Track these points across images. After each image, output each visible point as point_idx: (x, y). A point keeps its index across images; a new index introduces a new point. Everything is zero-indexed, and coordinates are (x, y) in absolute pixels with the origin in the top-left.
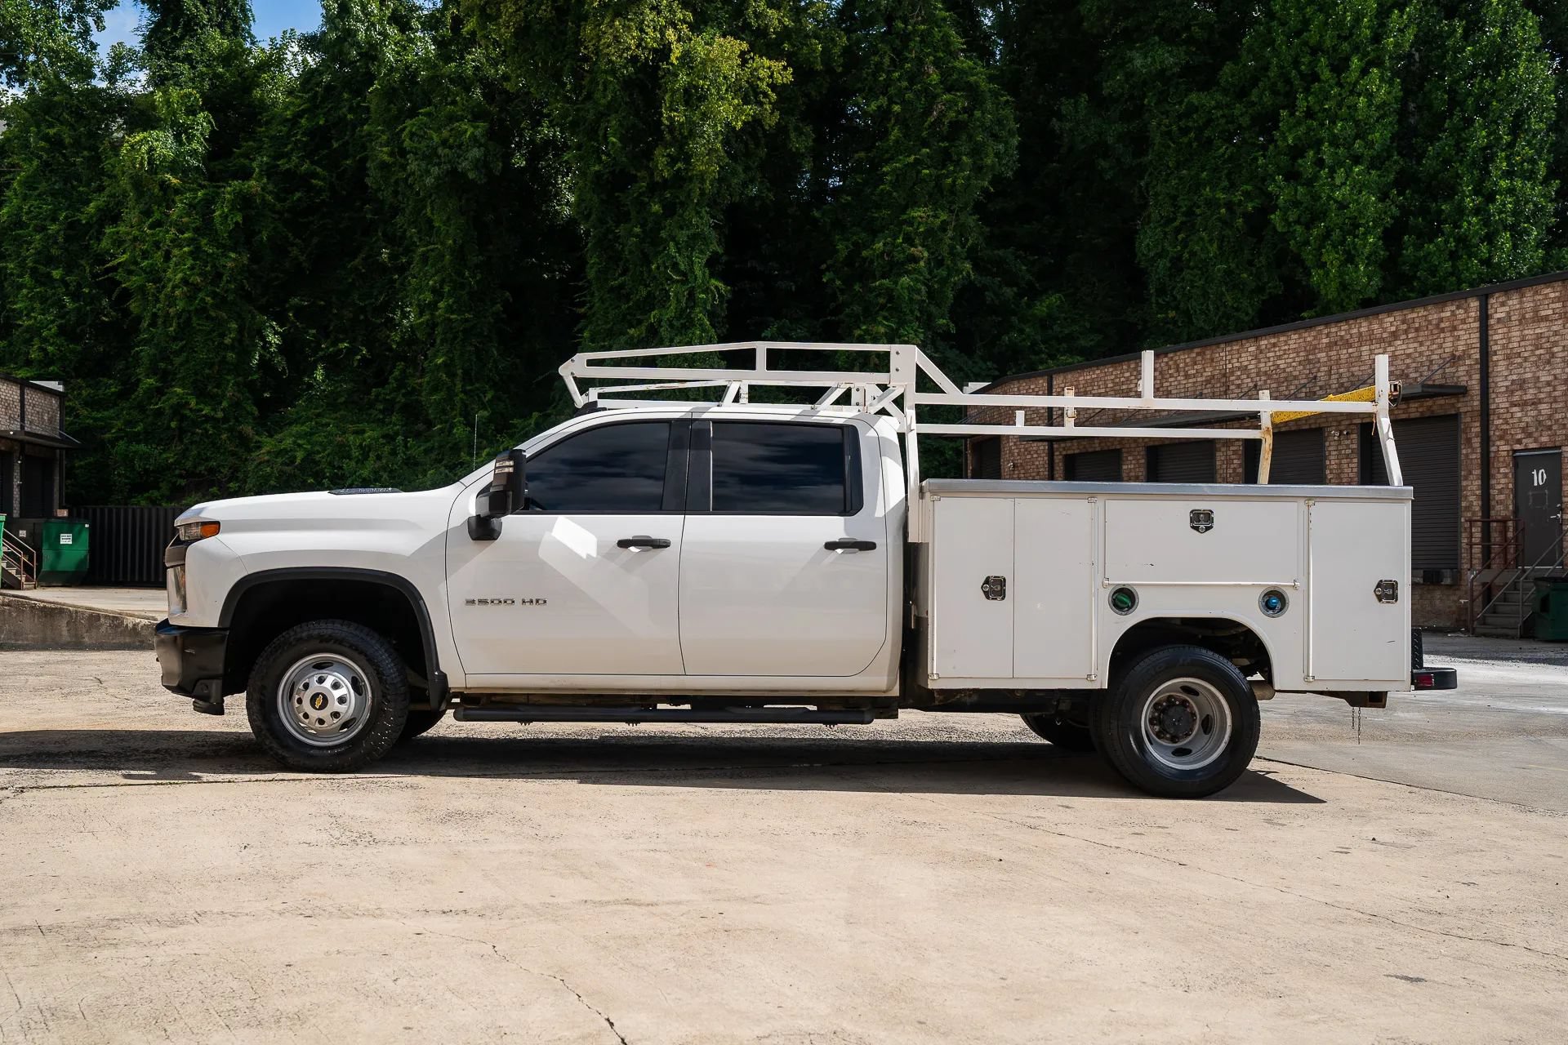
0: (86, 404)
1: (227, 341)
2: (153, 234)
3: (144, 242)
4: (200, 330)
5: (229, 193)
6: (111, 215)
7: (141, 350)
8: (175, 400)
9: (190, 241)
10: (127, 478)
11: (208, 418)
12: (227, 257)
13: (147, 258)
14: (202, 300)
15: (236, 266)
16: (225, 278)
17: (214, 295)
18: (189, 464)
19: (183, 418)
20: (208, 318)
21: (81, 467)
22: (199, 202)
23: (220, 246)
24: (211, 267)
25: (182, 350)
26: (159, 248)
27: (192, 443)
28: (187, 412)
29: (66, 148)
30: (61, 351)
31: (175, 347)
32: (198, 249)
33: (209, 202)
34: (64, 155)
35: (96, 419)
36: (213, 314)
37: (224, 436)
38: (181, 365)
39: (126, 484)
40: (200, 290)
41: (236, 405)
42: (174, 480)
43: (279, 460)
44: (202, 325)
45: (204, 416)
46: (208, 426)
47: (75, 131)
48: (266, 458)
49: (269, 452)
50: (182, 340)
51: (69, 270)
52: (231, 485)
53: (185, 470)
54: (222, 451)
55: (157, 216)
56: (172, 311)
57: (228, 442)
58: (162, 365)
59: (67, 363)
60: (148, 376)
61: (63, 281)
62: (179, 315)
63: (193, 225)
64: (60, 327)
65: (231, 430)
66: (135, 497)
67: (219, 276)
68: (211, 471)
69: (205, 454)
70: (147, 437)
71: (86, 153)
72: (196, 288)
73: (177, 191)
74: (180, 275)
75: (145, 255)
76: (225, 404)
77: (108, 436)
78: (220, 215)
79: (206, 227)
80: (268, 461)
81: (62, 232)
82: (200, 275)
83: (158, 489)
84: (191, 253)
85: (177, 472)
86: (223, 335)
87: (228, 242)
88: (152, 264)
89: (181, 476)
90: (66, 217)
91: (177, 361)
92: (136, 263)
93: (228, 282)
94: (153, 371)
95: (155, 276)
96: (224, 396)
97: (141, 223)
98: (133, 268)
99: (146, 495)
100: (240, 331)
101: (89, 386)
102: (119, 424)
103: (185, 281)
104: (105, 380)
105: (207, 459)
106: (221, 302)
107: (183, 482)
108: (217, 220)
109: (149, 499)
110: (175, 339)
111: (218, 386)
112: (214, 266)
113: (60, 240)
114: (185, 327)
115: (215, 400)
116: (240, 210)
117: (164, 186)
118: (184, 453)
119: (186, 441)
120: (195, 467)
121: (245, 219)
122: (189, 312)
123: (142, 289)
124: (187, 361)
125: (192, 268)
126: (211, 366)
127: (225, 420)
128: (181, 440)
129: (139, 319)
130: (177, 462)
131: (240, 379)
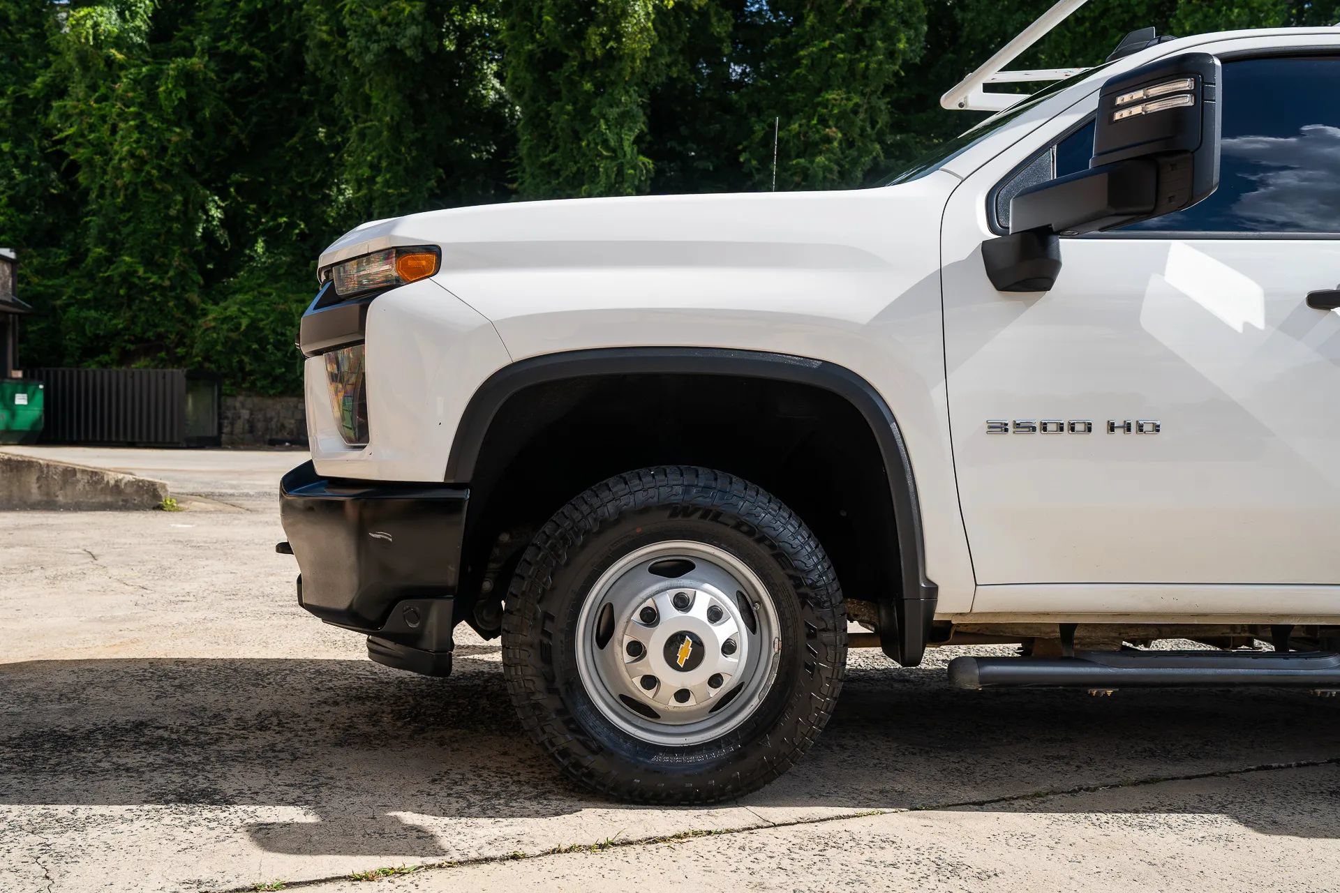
0: (38, 272)
1: (173, 212)
2: (100, 109)
3: (90, 115)
4: (146, 202)
5: (173, 69)
6: (58, 90)
7: (90, 221)
8: (123, 269)
9: (137, 115)
10: (78, 342)
11: (155, 287)
12: (171, 131)
13: (94, 132)
14: (148, 173)
15: (181, 140)
16: (170, 152)
17: (159, 168)
18: (138, 330)
19: (131, 286)
20: (155, 190)
21: (33, 332)
22: (144, 77)
23: (164, 120)
24: (157, 141)
25: (127, 223)
26: (105, 122)
27: (141, 310)
28: (136, 280)
29: (11, 25)
30: (12, 221)
31: (124, 217)
32: (144, 122)
33: (153, 78)
34: (10, 32)
35: (47, 287)
36: (159, 187)
37: (171, 304)
38: (129, 235)
39: (78, 348)
40: (146, 163)
41: (183, 274)
42: (124, 344)
43: (225, 327)
44: (149, 197)
45: (152, 284)
46: (156, 294)
47: (20, 7)
48: (213, 324)
49: (215, 319)
50: (129, 211)
51: (17, 144)
52: (179, 350)
53: (134, 335)
54: (169, 317)
55: (103, 90)
56: (119, 183)
57: (175, 310)
58: (110, 235)
59: (17, 233)
60: (96, 246)
61: (12, 153)
62: (126, 187)
63: (139, 100)
64: (10, 197)
65: (177, 298)
66: (85, 361)
67: (164, 149)
68: (160, 337)
69: (153, 321)
70: (97, 303)
71: (31, 30)
72: (142, 161)
73: (122, 67)
74: (126, 148)
75: (92, 128)
76: (171, 273)
77: (59, 302)
78: (164, 91)
79: (151, 102)
80: (214, 328)
81: (10, 107)
82: (146, 148)
83: (109, 353)
84: (137, 127)
85: (126, 337)
86: (168, 207)
87: (172, 117)
88: (99, 138)
89: (130, 341)
90: (14, 92)
91: (125, 231)
92: (83, 136)
93: (173, 155)
94: (101, 240)
95: (102, 149)
96: (170, 265)
97: (87, 97)
98: (80, 140)
99: (97, 359)
100: (186, 203)
101: (39, 255)
102: (69, 291)
103: (132, 154)
104: (54, 250)
105: (155, 326)
106: (167, 175)
107: (131, 347)
108: (162, 96)
109: (99, 363)
110: (123, 210)
111: (165, 255)
112: (159, 140)
113: (9, 113)
114: (132, 198)
115: (161, 269)
116: (183, 87)
117: (110, 61)
118: (133, 320)
119: (134, 308)
120: (144, 333)
121: (189, 95)
122: (136, 184)
123: (90, 162)
124: (134, 232)
125: (138, 141)
126: (158, 236)
127: (172, 288)
128: (129, 307)
129: (87, 191)
130: (126, 329)
131: (185, 250)
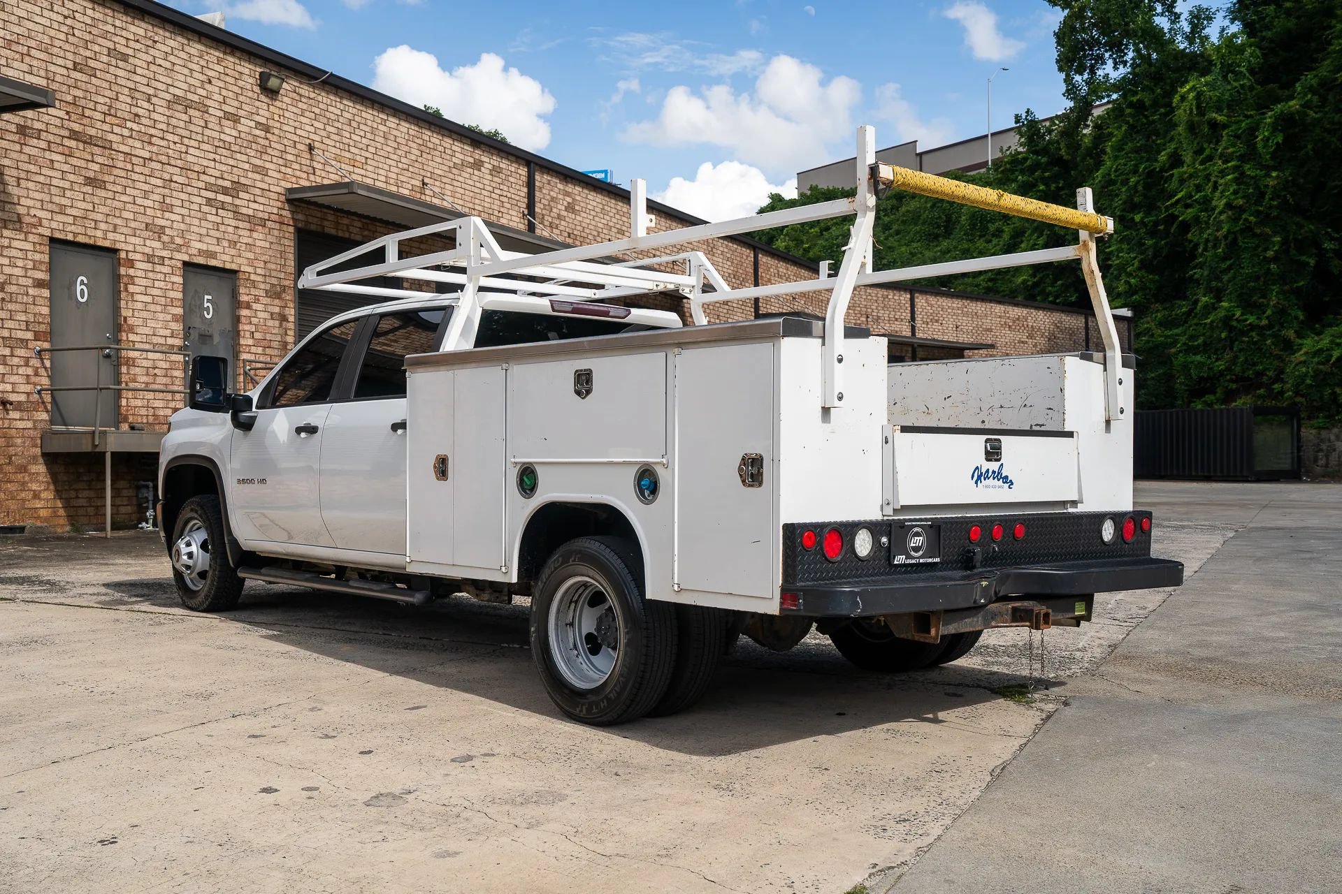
0: (1161, 324)
1: (1270, 254)
2: (1205, 169)
3: (1198, 177)
4: (1246, 247)
5: (1270, 117)
6: (1176, 161)
7: (1195, 273)
8: (1222, 313)
9: (1236, 168)
10: (1187, 385)
11: (1252, 327)
12: (1270, 176)
13: (1200, 192)
14: (1246, 220)
15: (1279, 183)
16: (1267, 197)
17: (1258, 213)
18: (1238, 369)
19: (1231, 329)
20: (1255, 235)
21: (1153, 378)
22: (1244, 131)
23: (1262, 167)
24: (1254, 189)
25: (1229, 268)
26: (1209, 180)
27: (1240, 350)
28: (1234, 323)
29: (1147, 110)
30: (1142, 282)
31: (1224, 266)
32: (1242, 174)
33: (1252, 131)
34: (1146, 117)
35: (1167, 337)
36: (1258, 231)
37: (1268, 342)
38: (1229, 281)
39: (1186, 390)
40: (1244, 211)
41: (1282, 312)
42: (1226, 384)
43: (1316, 360)
44: (1247, 243)
45: (1250, 324)
46: (1254, 334)
47: (1153, 93)
48: (1303, 359)
49: (1306, 353)
50: (1230, 259)
51: (1147, 214)
52: (1276, 386)
53: (1235, 375)
54: (1267, 355)
55: (1207, 152)
56: (1219, 234)
57: (1273, 347)
58: (1214, 284)
59: (1148, 291)
60: (1205, 295)
61: (1142, 222)
62: (1226, 237)
63: (1238, 154)
64: (1141, 262)
65: (1275, 336)
66: (1194, 402)
67: (1262, 194)
68: (1260, 374)
69: (1252, 359)
70: (1206, 348)
71: (1162, 110)
72: (1241, 210)
73: (1225, 126)
74: (1224, 201)
75: (1199, 188)
76: (1269, 312)
77: (1173, 350)
78: (1262, 140)
79: (1250, 155)
80: (1304, 362)
81: (1142, 182)
82: (1243, 197)
83: (1214, 393)
84: (1236, 180)
85: (1228, 377)
86: (1266, 249)
87: (1271, 163)
88: (1204, 196)
89: (1232, 381)
90: (1145, 168)
91: (1225, 278)
92: (1191, 196)
93: (1271, 199)
94: (1209, 290)
95: (1206, 203)
96: (1268, 305)
97: (1195, 160)
98: (1189, 201)
99: (1203, 399)
100: (1285, 242)
101: (1164, 309)
102: (1183, 339)
103: (1229, 206)
104: (1179, 302)
105: (1254, 364)
106: (1265, 219)
107: (1234, 386)
108: (1260, 145)
109: (1205, 402)
110: (1224, 259)
111: (1264, 296)
112: (1257, 187)
113: (1140, 188)
114: (1233, 247)
115: (1258, 308)
116: (1281, 131)
117: (1214, 125)
118: (1234, 361)
119: (1235, 349)
120: (1244, 372)
121: (1285, 139)
122: (1234, 233)
123: (1197, 219)
124: (1234, 278)
125: (1235, 192)
126: (1258, 278)
127: (1270, 326)
128: (1231, 349)
129: (1196, 245)
130: (1228, 369)
131: (1287, 287)
